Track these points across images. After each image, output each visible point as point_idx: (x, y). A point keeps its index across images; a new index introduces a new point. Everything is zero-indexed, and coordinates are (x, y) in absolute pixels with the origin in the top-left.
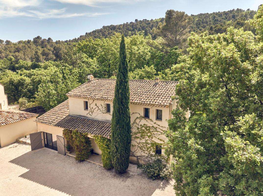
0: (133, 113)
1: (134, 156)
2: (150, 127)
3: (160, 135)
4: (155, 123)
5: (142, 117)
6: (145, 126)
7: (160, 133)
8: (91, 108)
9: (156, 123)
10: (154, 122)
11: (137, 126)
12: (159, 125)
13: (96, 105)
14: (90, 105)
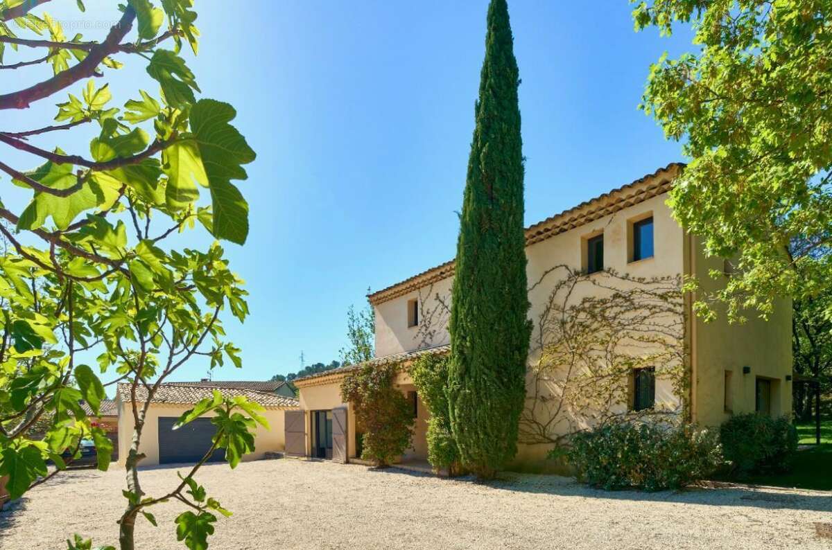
0: (546, 272)
1: (548, 439)
2: (603, 302)
3: (647, 321)
4: (626, 277)
5: (577, 273)
6: (587, 305)
7: (646, 312)
8: (425, 313)
9: (631, 277)
10: (622, 274)
11: (560, 316)
12: (641, 280)
13: (438, 298)
14: (422, 304)
